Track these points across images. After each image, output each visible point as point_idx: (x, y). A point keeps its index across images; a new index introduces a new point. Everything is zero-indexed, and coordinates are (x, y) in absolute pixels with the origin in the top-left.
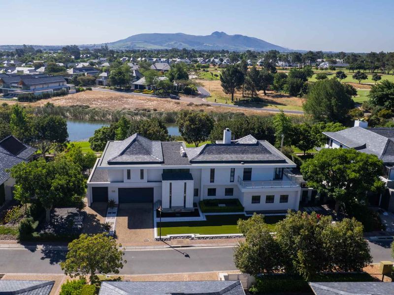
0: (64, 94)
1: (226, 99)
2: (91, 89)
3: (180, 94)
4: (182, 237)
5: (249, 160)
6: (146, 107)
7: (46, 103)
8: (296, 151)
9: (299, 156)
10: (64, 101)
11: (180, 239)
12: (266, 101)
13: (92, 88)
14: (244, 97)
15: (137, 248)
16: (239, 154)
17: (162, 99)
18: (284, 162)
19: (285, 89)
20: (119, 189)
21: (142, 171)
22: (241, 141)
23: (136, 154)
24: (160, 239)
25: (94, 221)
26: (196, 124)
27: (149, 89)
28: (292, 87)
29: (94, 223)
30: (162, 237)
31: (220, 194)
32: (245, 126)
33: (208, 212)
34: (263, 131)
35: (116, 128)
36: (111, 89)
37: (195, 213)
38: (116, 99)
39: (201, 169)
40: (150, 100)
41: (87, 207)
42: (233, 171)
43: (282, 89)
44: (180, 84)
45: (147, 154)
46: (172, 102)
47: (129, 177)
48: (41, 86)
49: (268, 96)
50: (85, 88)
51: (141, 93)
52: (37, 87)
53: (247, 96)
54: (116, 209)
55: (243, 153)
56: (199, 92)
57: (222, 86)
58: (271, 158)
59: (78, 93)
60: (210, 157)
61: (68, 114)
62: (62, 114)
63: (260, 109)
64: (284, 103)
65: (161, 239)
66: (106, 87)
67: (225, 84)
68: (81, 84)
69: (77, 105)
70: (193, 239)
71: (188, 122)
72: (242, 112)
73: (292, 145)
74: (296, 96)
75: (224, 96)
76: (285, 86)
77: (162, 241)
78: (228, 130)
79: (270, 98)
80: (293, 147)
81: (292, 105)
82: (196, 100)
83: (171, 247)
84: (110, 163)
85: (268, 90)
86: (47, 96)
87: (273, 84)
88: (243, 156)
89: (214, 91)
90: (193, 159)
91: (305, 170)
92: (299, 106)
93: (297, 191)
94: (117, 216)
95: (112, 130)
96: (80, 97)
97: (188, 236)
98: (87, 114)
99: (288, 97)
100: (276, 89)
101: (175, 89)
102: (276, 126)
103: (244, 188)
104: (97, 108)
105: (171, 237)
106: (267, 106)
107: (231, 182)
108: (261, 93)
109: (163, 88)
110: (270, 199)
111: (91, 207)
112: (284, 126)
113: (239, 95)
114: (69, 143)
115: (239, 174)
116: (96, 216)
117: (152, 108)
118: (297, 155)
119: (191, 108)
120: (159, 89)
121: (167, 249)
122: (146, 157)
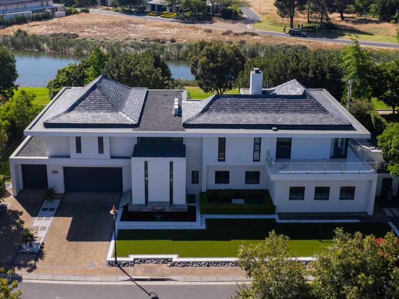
0: (47, 17)
1: (281, 25)
2: (87, 12)
3: (215, 18)
4: (155, 259)
5: (287, 123)
6: (160, 37)
7: (16, 30)
8: (378, 106)
9: (383, 116)
10: (45, 27)
11: (151, 264)
12: (343, 28)
13: (90, 10)
14: (309, 22)
15: (72, 278)
16: (270, 113)
17: (187, 25)
18: (349, 127)
19: (373, 10)
20: (65, 169)
21: (100, 140)
22: (280, 90)
23: (94, 110)
24: (116, 262)
25: (15, 223)
26: (217, 62)
27: (171, 11)
28: (384, 7)
29: (14, 228)
30: (119, 259)
31: (237, 182)
32: (292, 64)
33: (211, 213)
34: (323, 74)
35: (87, 67)
36: (117, 11)
37: (189, 215)
38: (120, 24)
39: (202, 138)
40: (169, 27)
41: (12, 197)
42: (258, 142)
43: (368, 11)
44: (216, 3)
45: (112, 111)
46: (201, 29)
47: (79, 149)
48: (15, 6)
49: (347, 21)
50: (79, 10)
51: (159, 17)
52: (9, 7)
53: (314, 20)
54: (56, 203)
55: (277, 112)
56: (245, 16)
57: (276, 6)
58: (326, 122)
59: (67, 17)
60: (219, 118)
61: (45, 45)
62: (36, 46)
63: (332, 39)
64: (370, 32)
65: (116, 264)
66: (110, 8)
67: (280, 3)
68: (75, 5)
69: (61, 34)
70: (173, 265)
71: (205, 58)
72: (303, 44)
73: (374, 96)
74: (389, 21)
75: (280, 21)
76: (373, 5)
77: (119, 266)
78: (257, 72)
79: (350, 25)
80: (374, 100)
81: (382, 34)
82: (237, 27)
83: (132, 280)
84: (47, 125)
85: (348, 13)
86: (22, 20)
87: (355, 4)
88: (277, 116)
89: (267, 13)
90: (189, 120)
91: (385, 144)
92: (393, 36)
93: (371, 181)
94: (55, 215)
95: (82, 69)
96: (69, 22)
97: (165, 260)
98: (71, 46)
99: (377, 22)
100: (359, 10)
101: (209, 11)
102: (347, 66)
103: (275, 173)
104: (88, 37)
105: (135, 259)
106: (343, 35)
107: (254, 161)
108: (335, 17)
109: (191, 9)
110: (322, 193)
111: (17, 198)
112: (359, 66)
113: (301, 19)
114: (17, 90)
115: (269, 148)
116: (21, 213)
117: (169, 37)
118: (381, 113)
119: (227, 38)
120: (186, 11)
121: (123, 283)
122: (109, 115)
